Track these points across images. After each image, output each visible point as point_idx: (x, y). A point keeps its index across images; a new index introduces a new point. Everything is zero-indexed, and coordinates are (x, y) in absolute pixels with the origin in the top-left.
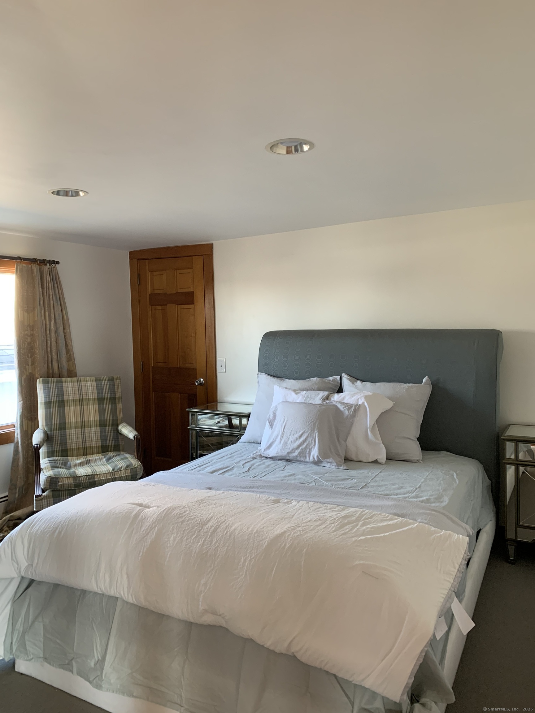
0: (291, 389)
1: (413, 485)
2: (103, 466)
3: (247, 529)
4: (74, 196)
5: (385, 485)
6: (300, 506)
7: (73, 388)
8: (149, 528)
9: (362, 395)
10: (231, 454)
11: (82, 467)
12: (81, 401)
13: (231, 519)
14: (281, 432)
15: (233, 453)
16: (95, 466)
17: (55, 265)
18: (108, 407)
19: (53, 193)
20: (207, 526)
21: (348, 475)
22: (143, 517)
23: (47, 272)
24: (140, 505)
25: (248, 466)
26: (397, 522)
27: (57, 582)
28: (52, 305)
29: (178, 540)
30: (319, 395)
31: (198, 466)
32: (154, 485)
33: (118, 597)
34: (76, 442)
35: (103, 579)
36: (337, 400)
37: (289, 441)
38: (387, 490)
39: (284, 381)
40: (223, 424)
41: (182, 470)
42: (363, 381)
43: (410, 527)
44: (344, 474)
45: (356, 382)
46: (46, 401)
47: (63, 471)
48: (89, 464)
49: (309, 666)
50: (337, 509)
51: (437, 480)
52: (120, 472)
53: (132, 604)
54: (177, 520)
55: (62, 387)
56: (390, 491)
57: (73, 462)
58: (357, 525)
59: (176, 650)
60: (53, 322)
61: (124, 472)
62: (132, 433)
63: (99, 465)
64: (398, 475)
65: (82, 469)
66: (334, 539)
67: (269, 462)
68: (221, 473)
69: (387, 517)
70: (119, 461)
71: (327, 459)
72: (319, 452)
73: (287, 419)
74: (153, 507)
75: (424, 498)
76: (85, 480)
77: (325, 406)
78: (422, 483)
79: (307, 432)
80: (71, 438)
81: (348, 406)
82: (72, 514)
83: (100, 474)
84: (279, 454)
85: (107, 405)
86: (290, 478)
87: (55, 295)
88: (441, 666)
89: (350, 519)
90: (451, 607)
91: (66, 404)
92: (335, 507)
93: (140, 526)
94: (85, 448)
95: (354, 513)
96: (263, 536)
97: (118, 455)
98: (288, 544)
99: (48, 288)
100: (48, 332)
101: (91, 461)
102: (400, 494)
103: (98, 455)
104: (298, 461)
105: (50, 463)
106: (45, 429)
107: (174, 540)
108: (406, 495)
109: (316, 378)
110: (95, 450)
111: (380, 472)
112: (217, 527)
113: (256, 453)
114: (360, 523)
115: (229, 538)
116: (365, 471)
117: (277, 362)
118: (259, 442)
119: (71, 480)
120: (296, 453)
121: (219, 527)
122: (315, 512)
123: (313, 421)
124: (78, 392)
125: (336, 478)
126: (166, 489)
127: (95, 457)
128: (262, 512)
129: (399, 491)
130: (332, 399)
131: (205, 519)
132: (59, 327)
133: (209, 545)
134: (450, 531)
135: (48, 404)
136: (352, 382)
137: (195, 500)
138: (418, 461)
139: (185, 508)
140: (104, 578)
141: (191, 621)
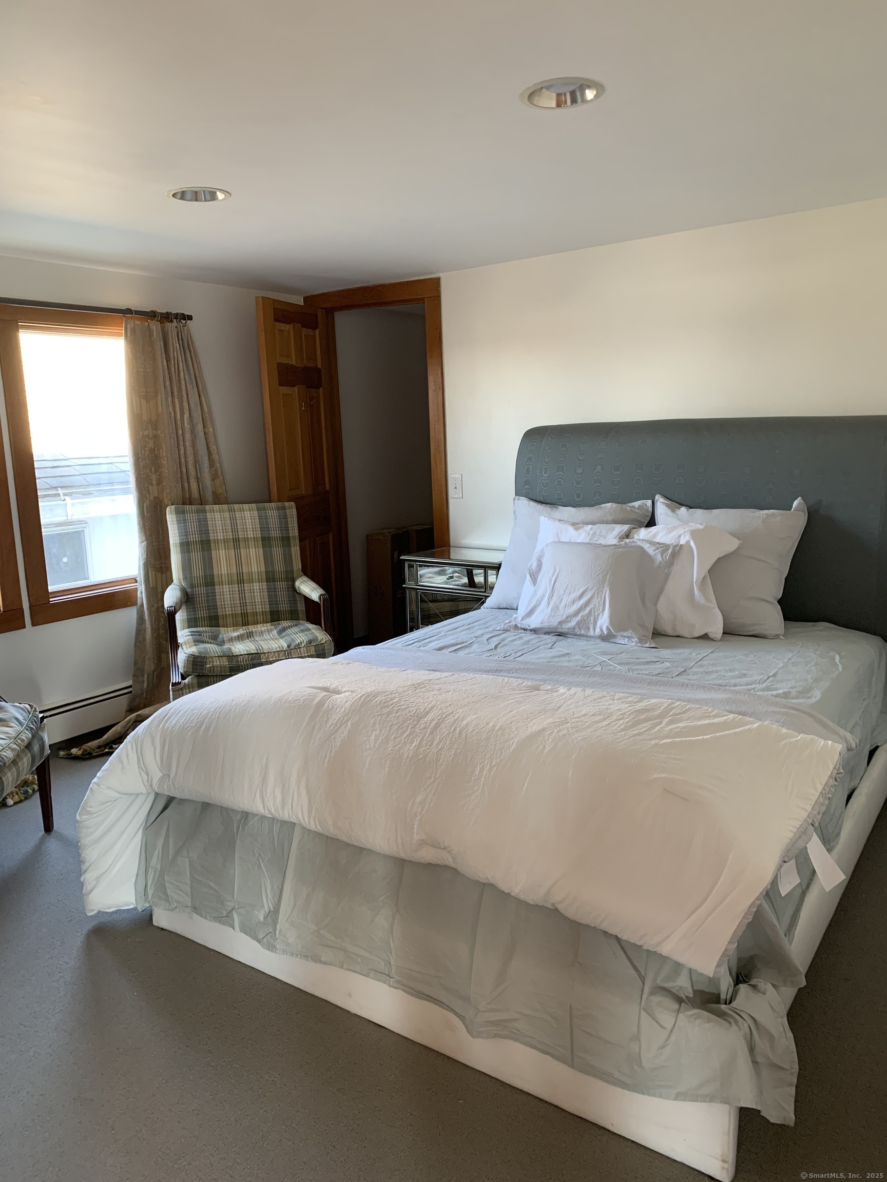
0: (569, 522)
1: (765, 672)
2: (273, 642)
3: (486, 724)
4: (209, 201)
5: (717, 671)
6: (571, 695)
7: (223, 522)
8: (339, 722)
9: (687, 529)
10: (470, 624)
11: (241, 642)
12: (236, 541)
13: (461, 710)
14: (549, 590)
15: (472, 623)
16: (260, 641)
17: (185, 321)
18: (277, 551)
19: (174, 195)
20: (426, 719)
21: (656, 657)
22: (330, 707)
23: (173, 334)
24: (326, 689)
25: (495, 641)
26: (727, 719)
27: (207, 801)
28: (184, 388)
29: (382, 739)
30: (614, 530)
31: (417, 640)
32: (347, 664)
33: (295, 822)
34: (231, 604)
35: (272, 797)
36: (644, 538)
37: (563, 604)
38: (720, 679)
39: (557, 510)
40: (459, 582)
41: (393, 645)
42: (691, 508)
43: (747, 727)
44: (651, 655)
45: (679, 508)
46: (183, 541)
47: (212, 648)
48: (252, 638)
49: (580, 924)
50: (629, 700)
51: (806, 666)
52: (298, 650)
53: (317, 834)
54: (381, 710)
55: (206, 520)
56: (725, 680)
57: (227, 635)
58: (661, 723)
59: (381, 899)
60: (187, 415)
61: (305, 651)
62: (316, 592)
63: (266, 640)
64: (741, 657)
65: (240, 645)
66: (621, 741)
67: (529, 636)
68: (453, 651)
69: (711, 712)
70: (297, 633)
71: (622, 631)
72: (610, 620)
73: (560, 569)
74: (345, 692)
75: (781, 691)
76: (246, 660)
77: (622, 547)
78: (780, 669)
79: (591, 589)
80: (224, 598)
81: (661, 547)
82: (224, 703)
83: (269, 653)
84: (546, 625)
85: (276, 548)
86: (561, 659)
87: (187, 372)
88: (787, 938)
89: (650, 714)
90: (806, 848)
91: (213, 546)
92: (627, 697)
93: (326, 719)
94: (245, 615)
95: (657, 705)
96: (510, 735)
97: (296, 625)
98: (549, 747)
99: (176, 360)
100: (180, 432)
101: (254, 634)
102: (741, 685)
103: (265, 625)
104: (576, 635)
105: (192, 635)
106: (183, 585)
107: (376, 740)
108: (750, 687)
109: (610, 504)
110: (260, 618)
111: (711, 653)
112: (441, 720)
113: (509, 623)
114: (666, 721)
115: (459, 737)
116: (686, 650)
117: (547, 478)
118: (515, 607)
119: (224, 661)
120: (573, 623)
121: (443, 721)
122: (594, 703)
123: (602, 572)
124: (230, 528)
125: (637, 660)
126: (366, 669)
127: (261, 627)
128: (510, 702)
129: (738, 681)
130: (636, 537)
131: (422, 710)
132: (197, 424)
133: (429, 747)
134: (812, 735)
135: (186, 546)
136: (671, 509)
137: (409, 684)
138: (777, 637)
139: (393, 693)
140: (274, 795)
141: (403, 858)
